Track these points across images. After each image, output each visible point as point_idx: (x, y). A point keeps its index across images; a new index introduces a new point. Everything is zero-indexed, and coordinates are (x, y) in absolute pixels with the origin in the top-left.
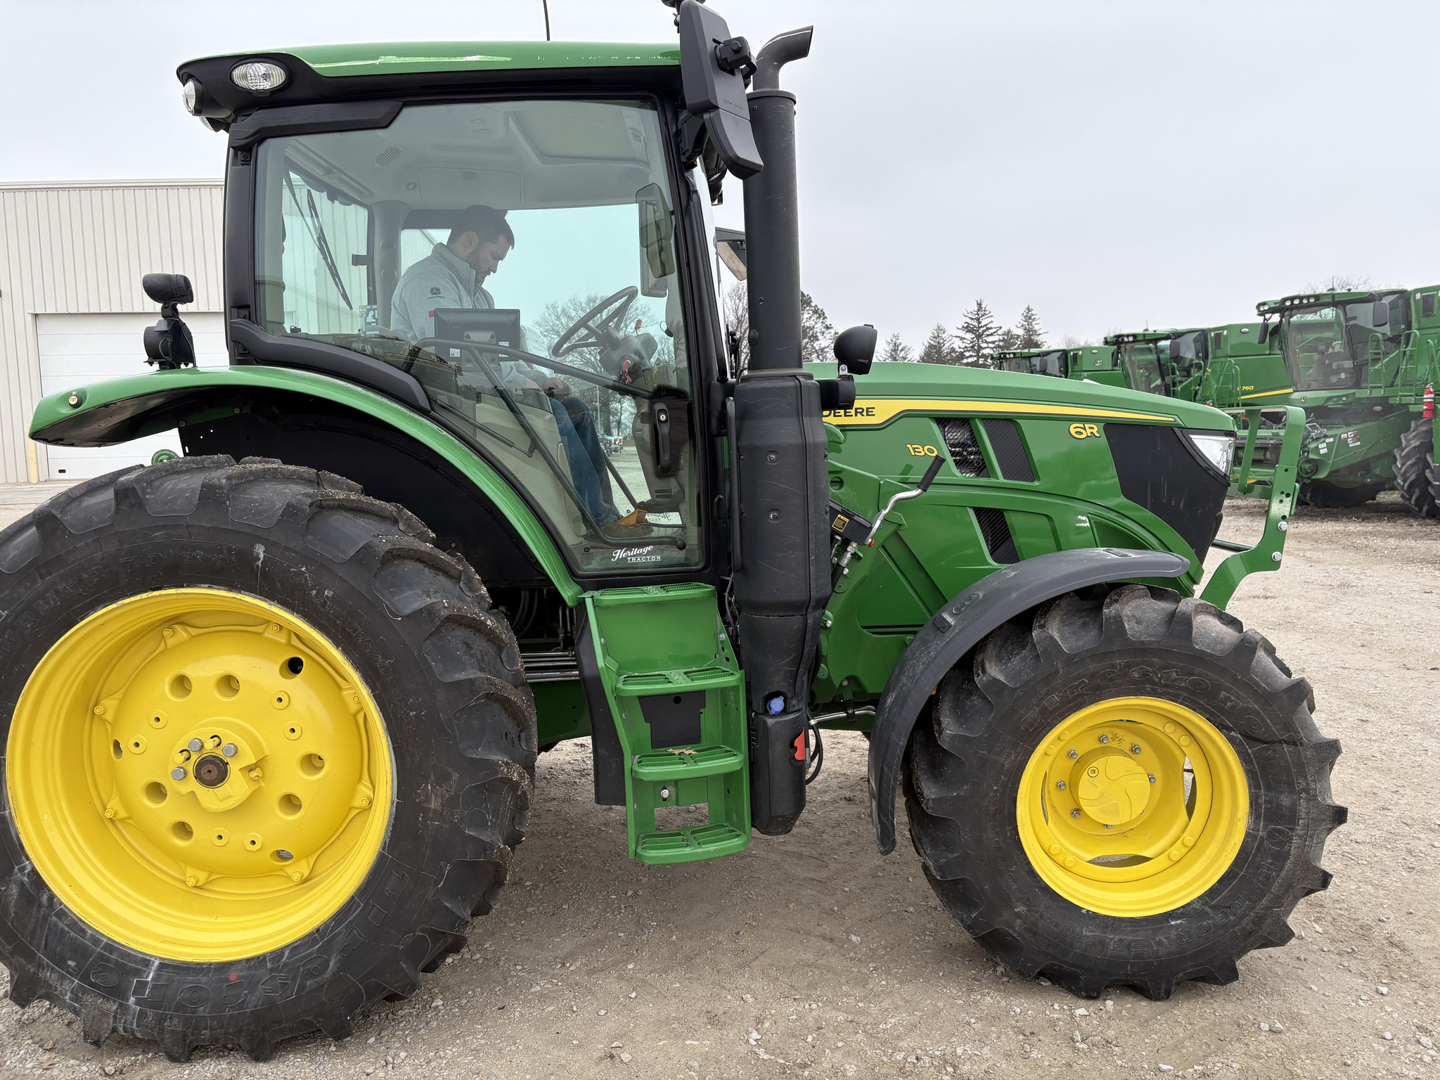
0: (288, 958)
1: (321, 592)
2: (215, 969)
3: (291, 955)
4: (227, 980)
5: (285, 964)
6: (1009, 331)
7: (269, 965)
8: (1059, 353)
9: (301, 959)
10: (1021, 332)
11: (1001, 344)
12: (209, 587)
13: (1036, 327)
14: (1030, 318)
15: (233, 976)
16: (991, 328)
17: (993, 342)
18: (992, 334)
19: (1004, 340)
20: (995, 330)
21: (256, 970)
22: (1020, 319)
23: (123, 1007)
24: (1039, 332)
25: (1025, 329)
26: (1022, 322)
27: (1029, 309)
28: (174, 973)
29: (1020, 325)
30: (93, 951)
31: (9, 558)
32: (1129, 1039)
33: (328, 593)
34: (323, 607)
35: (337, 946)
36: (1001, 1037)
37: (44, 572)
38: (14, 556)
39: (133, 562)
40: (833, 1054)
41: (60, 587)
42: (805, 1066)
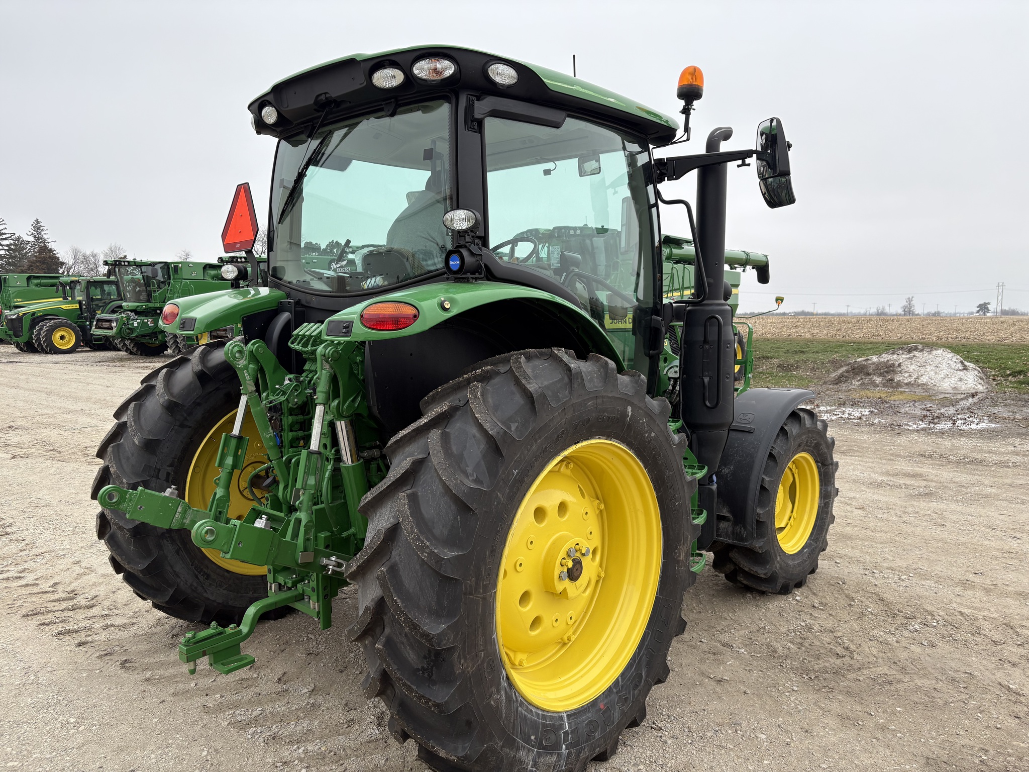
0: (622, 682)
1: (650, 434)
2: (591, 706)
3: (623, 680)
4: (600, 709)
5: (622, 687)
6: (19, 237)
7: (615, 690)
8: (163, 264)
9: (629, 679)
10: (31, 239)
11: (12, 247)
12: (599, 438)
13: (45, 237)
14: (39, 229)
15: (602, 706)
16: (5, 234)
17: (7, 245)
18: (6, 239)
19: (15, 245)
20: (10, 235)
21: (610, 697)
22: (30, 229)
23: (559, 755)
24: (48, 240)
25: (35, 237)
26: (32, 231)
27: (37, 221)
28: (575, 718)
29: (30, 234)
30: (539, 722)
31: (513, 429)
32: (824, 601)
33: (653, 434)
34: (649, 443)
35: (644, 663)
36: (800, 615)
37: (537, 437)
38: (517, 427)
39: (578, 424)
40: (775, 644)
41: (544, 447)
42: (776, 652)
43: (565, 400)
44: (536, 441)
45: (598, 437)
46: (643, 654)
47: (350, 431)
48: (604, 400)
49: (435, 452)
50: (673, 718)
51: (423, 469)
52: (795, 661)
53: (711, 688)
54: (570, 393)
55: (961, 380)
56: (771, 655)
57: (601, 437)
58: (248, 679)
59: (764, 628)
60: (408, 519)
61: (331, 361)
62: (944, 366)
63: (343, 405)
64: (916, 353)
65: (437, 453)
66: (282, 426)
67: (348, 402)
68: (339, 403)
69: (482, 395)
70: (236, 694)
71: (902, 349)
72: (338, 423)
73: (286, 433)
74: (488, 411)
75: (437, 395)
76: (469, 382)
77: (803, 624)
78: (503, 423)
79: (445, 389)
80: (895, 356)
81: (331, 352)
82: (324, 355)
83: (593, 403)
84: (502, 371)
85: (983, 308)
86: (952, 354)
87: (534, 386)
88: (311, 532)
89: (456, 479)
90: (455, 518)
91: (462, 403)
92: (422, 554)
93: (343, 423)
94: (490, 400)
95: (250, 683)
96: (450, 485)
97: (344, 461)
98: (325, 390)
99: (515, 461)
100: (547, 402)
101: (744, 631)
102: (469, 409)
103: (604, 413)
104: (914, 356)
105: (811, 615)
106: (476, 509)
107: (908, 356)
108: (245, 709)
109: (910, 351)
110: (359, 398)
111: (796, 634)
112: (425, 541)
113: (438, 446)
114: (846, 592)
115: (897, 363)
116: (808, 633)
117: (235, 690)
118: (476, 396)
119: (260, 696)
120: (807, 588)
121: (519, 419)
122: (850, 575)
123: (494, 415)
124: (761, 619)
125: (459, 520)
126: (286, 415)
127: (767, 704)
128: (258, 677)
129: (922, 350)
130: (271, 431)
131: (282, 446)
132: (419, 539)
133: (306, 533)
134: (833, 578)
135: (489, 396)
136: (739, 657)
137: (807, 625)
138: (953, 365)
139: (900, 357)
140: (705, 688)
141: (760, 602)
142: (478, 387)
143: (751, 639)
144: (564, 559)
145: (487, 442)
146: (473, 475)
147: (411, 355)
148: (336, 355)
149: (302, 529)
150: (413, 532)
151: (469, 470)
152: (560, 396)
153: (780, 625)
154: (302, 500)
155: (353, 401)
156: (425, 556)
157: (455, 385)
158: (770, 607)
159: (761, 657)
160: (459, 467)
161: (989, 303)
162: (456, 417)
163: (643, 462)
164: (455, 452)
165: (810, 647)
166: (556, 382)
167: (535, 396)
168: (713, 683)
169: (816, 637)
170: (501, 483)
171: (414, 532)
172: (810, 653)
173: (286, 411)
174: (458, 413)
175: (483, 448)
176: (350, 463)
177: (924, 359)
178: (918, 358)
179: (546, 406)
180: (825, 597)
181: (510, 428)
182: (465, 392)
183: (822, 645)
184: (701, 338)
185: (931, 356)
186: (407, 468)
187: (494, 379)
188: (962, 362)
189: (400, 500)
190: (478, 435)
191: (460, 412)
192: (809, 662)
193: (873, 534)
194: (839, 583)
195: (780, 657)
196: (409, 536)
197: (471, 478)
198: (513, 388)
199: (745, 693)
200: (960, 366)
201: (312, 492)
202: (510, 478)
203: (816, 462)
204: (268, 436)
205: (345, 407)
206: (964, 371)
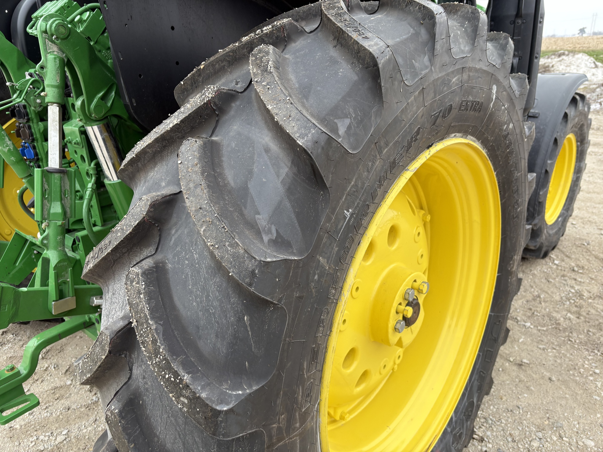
0: (455, 417)
3: (456, 414)
9: (461, 412)
21: (445, 439)
31: (342, 131)
32: (580, 264)
33: (511, 126)
34: (505, 139)
35: (475, 388)
36: (566, 280)
37: (382, 144)
38: (349, 128)
39: (438, 116)
40: (555, 314)
41: (392, 159)
42: (559, 324)
43: (423, 72)
44: (380, 152)
45: (453, 135)
46: (475, 379)
47: (108, 139)
48: (471, 74)
49: (191, 185)
50: (490, 422)
51: (175, 215)
52: (581, 333)
53: (514, 374)
54: (430, 60)
55: (593, 75)
56: (556, 328)
57: (457, 134)
58: (61, 387)
59: (539, 296)
60: (147, 321)
61: (57, 38)
62: (583, 65)
63: (89, 105)
64: (564, 57)
65: (196, 187)
66: (32, 135)
67: (95, 100)
68: (83, 102)
69: (277, 68)
70: (45, 409)
71: (554, 54)
72: (89, 129)
73: (40, 143)
74: (290, 96)
75: (200, 75)
76: (250, 46)
77: (573, 291)
78: (323, 120)
79: (212, 64)
80: (549, 60)
81: (54, 25)
82: (46, 32)
83: (458, 79)
84: (308, 29)
85: (582, 31)
86: (588, 57)
87: (376, 44)
88: (67, 273)
89: (234, 245)
90: (240, 320)
91: (240, 87)
92: (178, 398)
93: (96, 128)
94: (292, 77)
95: (62, 392)
96: (222, 258)
97: (107, 178)
98: (57, 84)
99: (348, 195)
100: (398, 75)
101: (521, 301)
102: (253, 95)
103: (468, 97)
104: (563, 59)
105: (575, 280)
106: (280, 300)
107: (559, 59)
108: (49, 434)
109: (560, 56)
110: (113, 93)
111: (570, 303)
112: (182, 372)
113: (196, 172)
114: (594, 252)
115: (551, 65)
116: (581, 301)
117: (45, 404)
118: (265, 70)
119: (70, 411)
120: (558, 251)
121: (351, 110)
122: (590, 236)
123: (304, 106)
124: (532, 287)
125: (248, 324)
126: (35, 121)
127: (577, 394)
128: (71, 384)
129: (568, 55)
130: (9, 143)
131: (38, 159)
132: (168, 367)
133: (57, 276)
134: (576, 239)
135: (290, 69)
136: (527, 332)
137: (577, 292)
138: (589, 64)
139: (553, 60)
140: (509, 375)
141: (524, 267)
142: (267, 53)
143: (530, 309)
144: (400, 304)
145: (293, 162)
146: (269, 231)
147: (173, 28)
148: (62, 30)
149: (52, 273)
150: (157, 353)
151: (262, 220)
152: (417, 65)
153: (552, 292)
154: (48, 235)
155: (104, 98)
156: (183, 404)
157: (227, 55)
158: (536, 272)
159: (547, 330)
160: (242, 214)
161: (586, 28)
162: (232, 113)
163: (494, 165)
164: (232, 183)
165: (587, 316)
166: (406, 39)
167: (381, 63)
168: (515, 368)
169: (589, 304)
170: (325, 240)
171: (159, 353)
172: (591, 323)
173: (33, 116)
174: (233, 105)
175: (287, 175)
176: (115, 179)
177: (569, 61)
178: (565, 60)
179: (396, 83)
180: (579, 260)
181: (335, 130)
182: (245, 67)
183: (598, 313)
184: (512, 12)
185: (574, 59)
186: (142, 216)
187: (295, 42)
188: (594, 63)
189: (132, 282)
190: (274, 147)
191: (238, 103)
192: (594, 334)
193: (589, 195)
194: (584, 245)
195: (565, 330)
196: (150, 358)
197: (266, 238)
198: (334, 52)
199: (550, 379)
200: (593, 66)
201: (60, 223)
202: (339, 227)
203: (577, 141)
204: (6, 150)
205: (92, 106)
206: (596, 68)
